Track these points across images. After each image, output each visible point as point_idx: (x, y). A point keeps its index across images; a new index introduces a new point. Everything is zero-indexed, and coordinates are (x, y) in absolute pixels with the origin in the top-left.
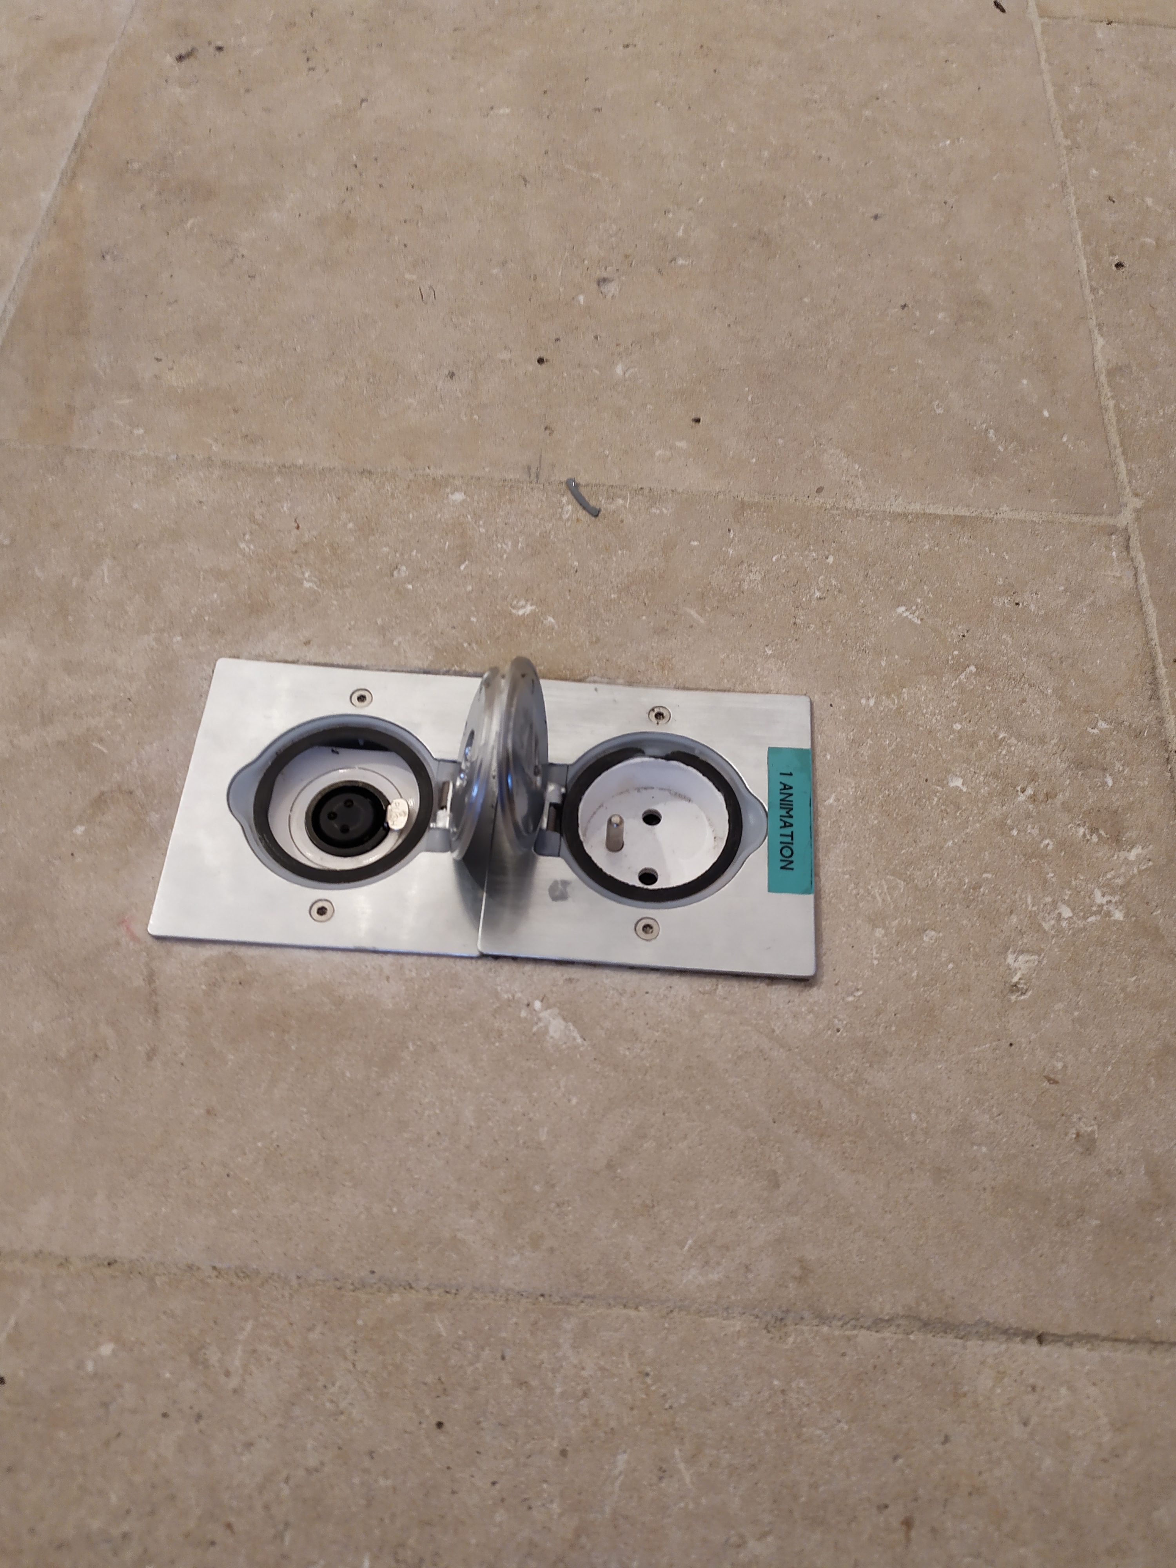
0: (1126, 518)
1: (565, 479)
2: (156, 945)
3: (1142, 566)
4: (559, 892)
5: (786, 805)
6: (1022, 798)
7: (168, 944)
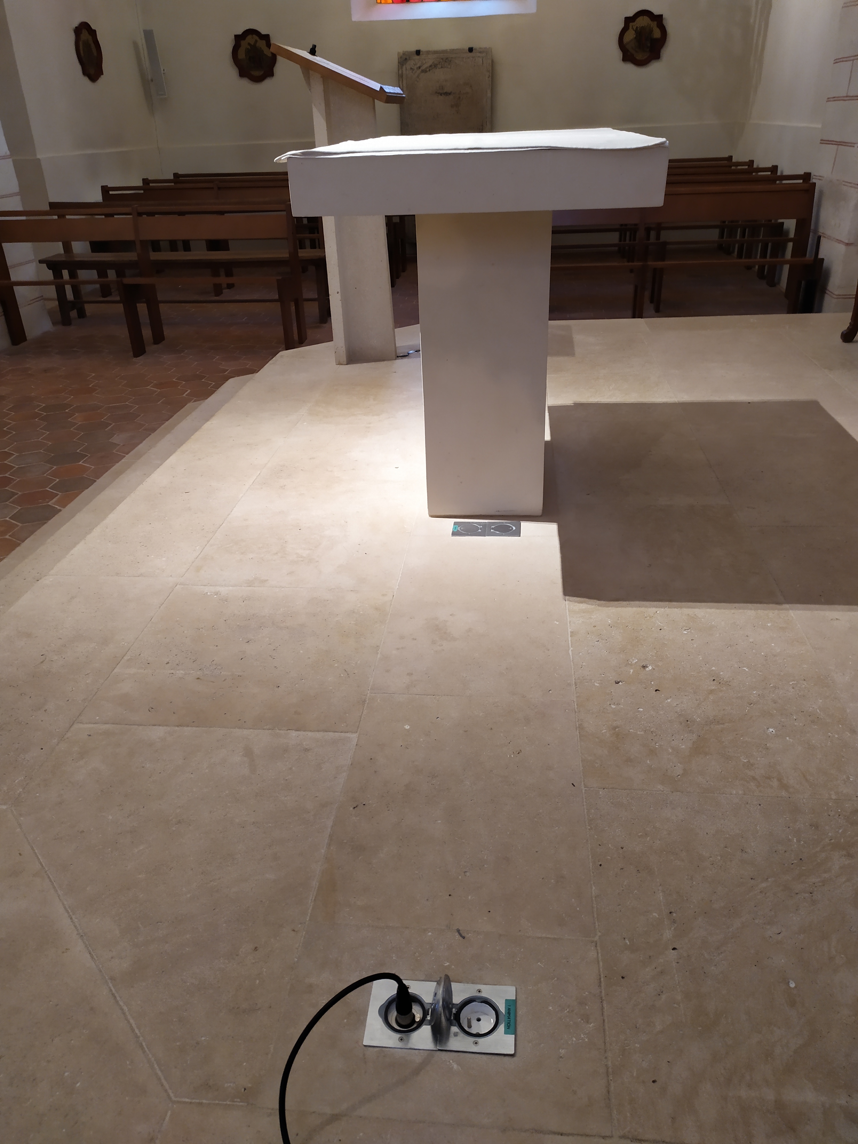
0: (596, 938)
1: (456, 928)
2: (365, 1048)
3: (599, 951)
4: (456, 1035)
5: (509, 1013)
6: (566, 1012)
7: (367, 1047)
